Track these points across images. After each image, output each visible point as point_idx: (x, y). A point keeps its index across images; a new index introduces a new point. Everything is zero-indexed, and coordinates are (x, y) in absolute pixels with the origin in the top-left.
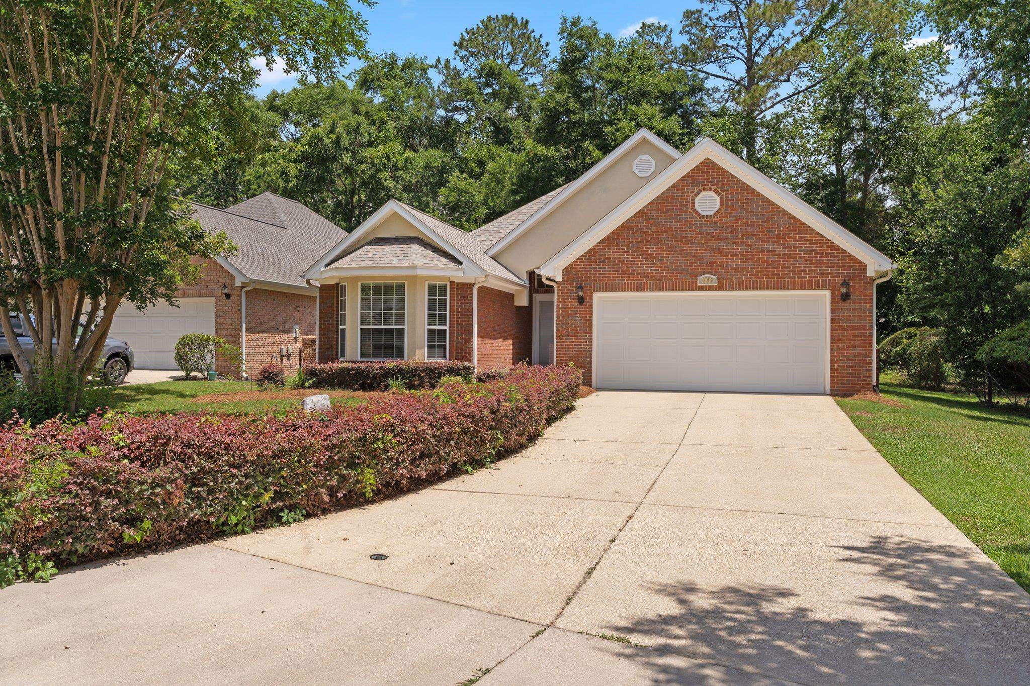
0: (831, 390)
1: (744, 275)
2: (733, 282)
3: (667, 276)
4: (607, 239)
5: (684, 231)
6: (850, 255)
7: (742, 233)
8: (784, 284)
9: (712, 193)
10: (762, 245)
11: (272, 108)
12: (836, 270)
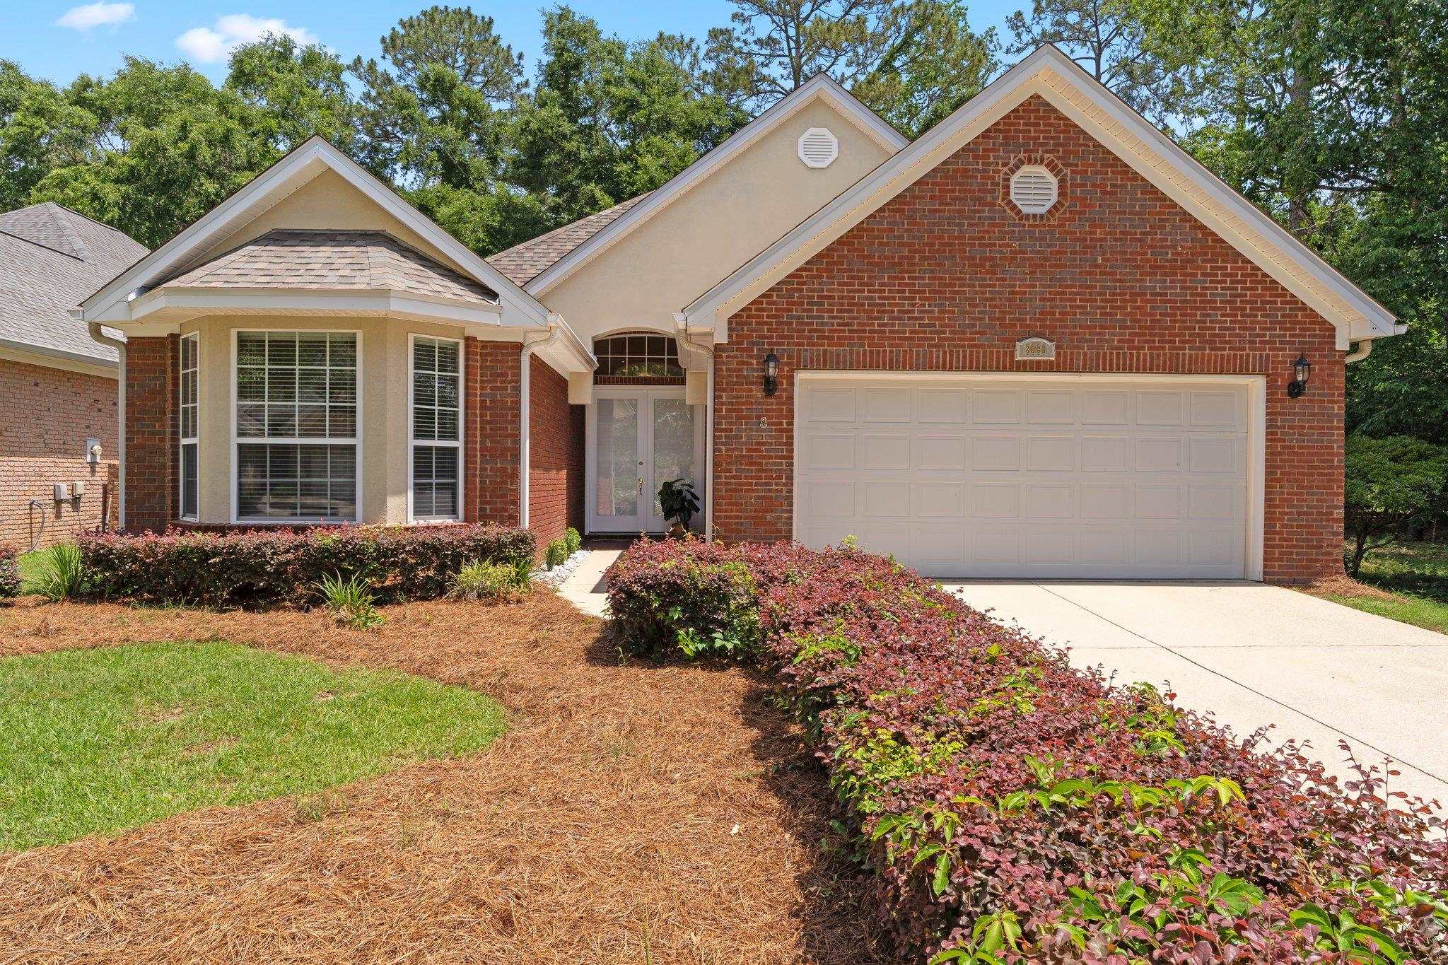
0: (1265, 573)
1: (1107, 341)
2: (1085, 354)
3: (953, 339)
4: (827, 256)
5: (986, 246)
6: (1304, 307)
7: (1104, 253)
8: (1184, 361)
9: (1042, 170)
10: (1141, 281)
11: (80, 102)
12: (1279, 336)
